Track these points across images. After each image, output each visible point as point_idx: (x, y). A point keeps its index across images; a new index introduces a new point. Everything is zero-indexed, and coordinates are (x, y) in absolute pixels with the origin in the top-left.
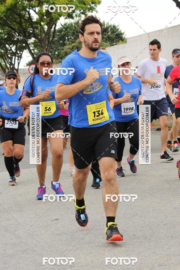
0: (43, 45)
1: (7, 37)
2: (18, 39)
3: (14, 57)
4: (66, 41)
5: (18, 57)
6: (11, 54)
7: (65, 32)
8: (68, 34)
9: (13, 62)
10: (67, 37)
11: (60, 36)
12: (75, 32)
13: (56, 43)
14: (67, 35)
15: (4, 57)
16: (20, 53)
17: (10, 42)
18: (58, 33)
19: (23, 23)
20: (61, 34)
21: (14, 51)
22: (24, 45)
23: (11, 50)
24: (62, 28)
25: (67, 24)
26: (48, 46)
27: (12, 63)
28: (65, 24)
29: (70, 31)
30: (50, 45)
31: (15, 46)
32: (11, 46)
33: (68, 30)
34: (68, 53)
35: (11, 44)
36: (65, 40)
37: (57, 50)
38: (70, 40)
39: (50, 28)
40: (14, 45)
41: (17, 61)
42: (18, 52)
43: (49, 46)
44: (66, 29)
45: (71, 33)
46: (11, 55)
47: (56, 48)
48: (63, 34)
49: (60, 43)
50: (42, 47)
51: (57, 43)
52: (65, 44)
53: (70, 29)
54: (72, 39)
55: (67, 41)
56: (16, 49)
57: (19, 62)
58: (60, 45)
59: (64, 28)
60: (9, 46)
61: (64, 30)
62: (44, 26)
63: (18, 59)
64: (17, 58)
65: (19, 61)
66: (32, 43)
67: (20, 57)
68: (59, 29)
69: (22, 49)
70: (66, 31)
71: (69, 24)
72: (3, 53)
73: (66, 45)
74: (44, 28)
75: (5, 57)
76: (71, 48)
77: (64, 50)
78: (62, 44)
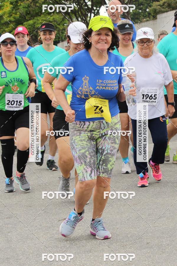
3: (89, 14)
5: (94, 13)
9: (88, 20)
15: (77, 14)
21: (90, 7)
23: (86, 5)
34: (157, 11)
42: (95, 8)
56: (92, 5)
64: (93, 15)
75: (79, 13)
76: (162, 4)
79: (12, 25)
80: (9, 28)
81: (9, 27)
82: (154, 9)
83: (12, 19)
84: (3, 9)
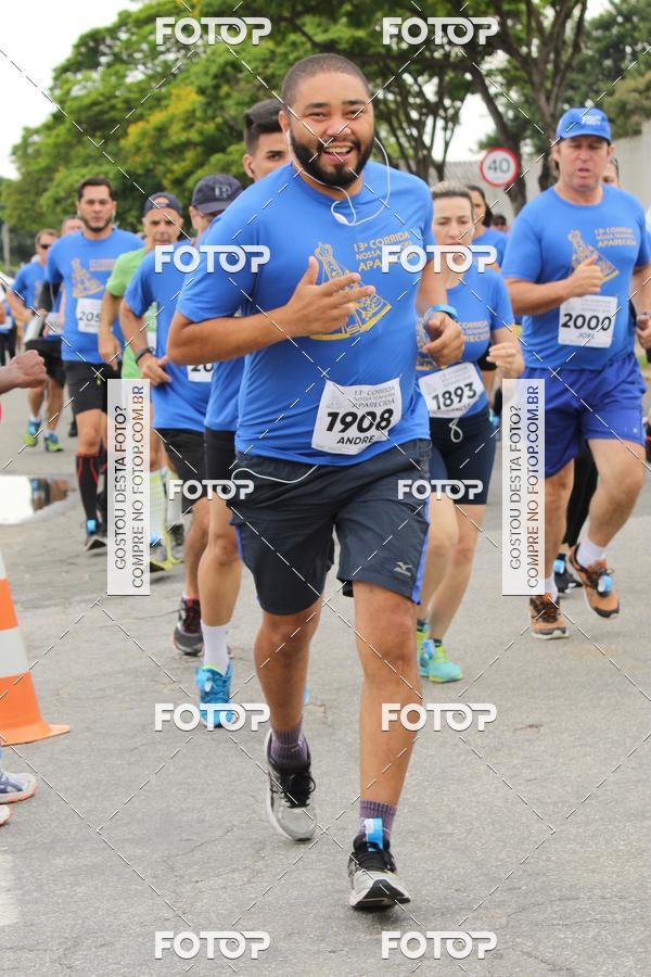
0: (536, 78)
1: (409, 47)
2: (447, 55)
3: (430, 121)
4: (627, 61)
5: (446, 120)
6: (418, 108)
7: (622, 29)
8: (632, 36)
9: (427, 139)
10: (631, 45)
11: (604, 43)
13: (588, 66)
14: (629, 40)
15: (394, 118)
16: (454, 107)
17: (419, 66)
18: (597, 29)
20: (607, 33)
21: (432, 99)
22: (468, 76)
23: (421, 94)
24: (614, 11)
26: (553, 84)
27: (423, 143)
29: (641, 25)
30: (562, 79)
31: (435, 80)
32: (420, 79)
33: (635, 19)
35: (421, 74)
36: (623, 58)
37: (591, 95)
38: (641, 57)
39: (562, 17)
40: (431, 77)
41: (439, 134)
42: (447, 102)
43: (558, 81)
44: (628, 18)
45: (645, 30)
46: (421, 114)
47: (590, 86)
48: (616, 36)
49: (603, 69)
50: (533, 84)
51: (593, 68)
52: (623, 71)
53: (643, 19)
55: (631, 61)
56: (440, 93)
57: (448, 138)
58: (604, 75)
59: (620, 13)
60: (416, 81)
61: (620, 19)
62: (544, 7)
63: (445, 129)
64: (440, 123)
65: (449, 133)
66: (498, 69)
67: (454, 119)
68: (601, 16)
69: (458, 91)
70: (628, 26)
72: (393, 106)
73: (625, 73)
74: (543, 15)
75: (398, 119)
76: (640, 87)
77: (617, 96)
78: (610, 70)
79: (190, 155)
80: (183, 164)
81: (184, 160)
82: (620, 101)
83: (194, 135)
84: (166, 107)
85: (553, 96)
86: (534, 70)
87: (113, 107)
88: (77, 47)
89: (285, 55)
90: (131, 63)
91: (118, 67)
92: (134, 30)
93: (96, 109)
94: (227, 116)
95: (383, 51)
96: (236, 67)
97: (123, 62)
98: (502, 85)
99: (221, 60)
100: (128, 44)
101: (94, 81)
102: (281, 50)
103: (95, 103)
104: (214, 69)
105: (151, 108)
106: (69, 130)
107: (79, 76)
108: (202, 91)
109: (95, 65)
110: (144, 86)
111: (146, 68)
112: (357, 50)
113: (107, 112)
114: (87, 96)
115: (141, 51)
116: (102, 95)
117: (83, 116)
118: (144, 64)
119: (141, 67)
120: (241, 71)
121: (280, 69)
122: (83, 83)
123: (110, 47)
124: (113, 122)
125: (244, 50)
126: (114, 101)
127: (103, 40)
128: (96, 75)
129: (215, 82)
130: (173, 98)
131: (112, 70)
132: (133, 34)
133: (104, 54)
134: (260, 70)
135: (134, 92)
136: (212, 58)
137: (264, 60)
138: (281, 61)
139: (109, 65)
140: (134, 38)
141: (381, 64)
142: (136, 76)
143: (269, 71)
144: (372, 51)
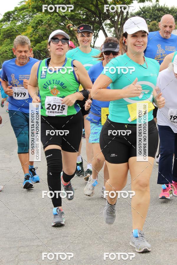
1: (86, 17)
2: (95, 20)
7: (143, 15)
8: (145, 17)
12: (152, 15)
16: (97, 33)
17: (88, 22)
19: (100, 5)
25: (145, 7)
28: (144, 8)
29: (148, 14)
33: (146, 13)
42: (95, 32)
44: (144, 12)
45: (149, 16)
53: (148, 13)
54: (149, 21)
57: (95, 41)
59: (142, 11)
63: (94, 38)
66: (108, 24)
67: (97, 36)
68: (138, 12)
69: (98, 29)
70: (145, 14)
71: (147, 8)
83: (32, 39)
84: (26, 31)
85: (120, 30)
86: (115, 24)
87: (13, 31)
88: (4, 16)
89: (54, 18)
90: (18, 20)
91: (14, 21)
92: (19, 12)
93: (9, 31)
94: (39, 34)
95: (79, 18)
96: (42, 21)
97: (16, 20)
98: (109, 28)
99: (38, 19)
100: (17, 15)
101: (8, 25)
102: (53, 17)
103: (8, 30)
104: (36, 22)
105: (22, 32)
106: (2, 37)
107: (5, 23)
108: (33, 27)
109: (9, 21)
110: (21, 26)
111: (22, 22)
112: (72, 18)
113: (11, 32)
114: (6, 28)
115: (20, 17)
116: (10, 28)
117: (5, 33)
118: (21, 21)
119: (20, 21)
120: (43, 22)
121: (53, 22)
122: (6, 25)
123: (12, 16)
124: (13, 35)
125: (43, 17)
126: (13, 30)
127: (11, 14)
128: (9, 23)
129: (36, 25)
130: (28, 29)
131: (12, 22)
132: (18, 13)
133: (11, 18)
134: (48, 22)
135: (18, 28)
136: (35, 19)
137: (49, 20)
138: (53, 20)
139: (12, 21)
140: (19, 14)
141: (78, 22)
142: (19, 23)
143: (50, 23)
144: (76, 18)
